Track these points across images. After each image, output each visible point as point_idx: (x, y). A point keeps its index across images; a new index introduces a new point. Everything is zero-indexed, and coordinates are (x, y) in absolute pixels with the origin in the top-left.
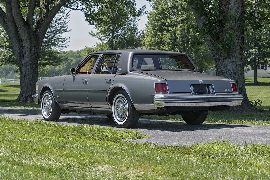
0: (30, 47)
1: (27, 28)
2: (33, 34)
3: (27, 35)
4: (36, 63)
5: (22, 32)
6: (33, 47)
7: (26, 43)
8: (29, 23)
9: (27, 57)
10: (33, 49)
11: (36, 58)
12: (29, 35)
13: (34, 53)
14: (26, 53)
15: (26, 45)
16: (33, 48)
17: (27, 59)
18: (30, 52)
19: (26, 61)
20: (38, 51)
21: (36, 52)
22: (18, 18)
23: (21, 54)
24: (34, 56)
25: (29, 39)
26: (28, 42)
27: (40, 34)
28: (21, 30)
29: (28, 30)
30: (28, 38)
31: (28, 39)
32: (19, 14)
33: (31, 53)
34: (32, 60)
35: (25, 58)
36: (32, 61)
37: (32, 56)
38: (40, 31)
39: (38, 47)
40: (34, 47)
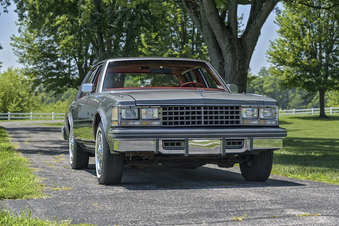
0: (233, 61)
1: (228, 34)
2: (238, 43)
3: (227, 43)
4: (243, 84)
5: (221, 39)
6: (237, 61)
7: (226, 55)
8: (231, 27)
9: (229, 75)
10: (238, 64)
11: (242, 77)
12: (230, 44)
13: (239, 69)
14: (228, 70)
15: (228, 58)
16: (236, 63)
17: (230, 79)
18: (234, 68)
19: (228, 81)
20: (245, 67)
21: (242, 68)
22: (212, 19)
23: (221, 71)
24: (238, 74)
25: (231, 49)
26: (230, 54)
27: (247, 43)
28: (219, 36)
29: (229, 36)
30: (229, 48)
31: (229, 50)
32: (213, 14)
33: (235, 70)
34: (236, 79)
35: (227, 76)
36: (237, 82)
37: (237, 73)
38: (247, 38)
39: (245, 61)
40: (239, 61)
